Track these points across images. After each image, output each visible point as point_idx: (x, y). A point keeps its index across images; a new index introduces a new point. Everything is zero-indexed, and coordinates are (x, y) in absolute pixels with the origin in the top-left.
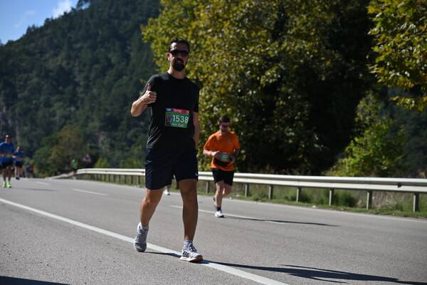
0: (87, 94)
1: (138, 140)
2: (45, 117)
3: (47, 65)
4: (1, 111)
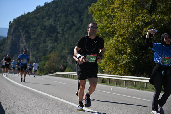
3: (45, 24)
4: (23, 44)
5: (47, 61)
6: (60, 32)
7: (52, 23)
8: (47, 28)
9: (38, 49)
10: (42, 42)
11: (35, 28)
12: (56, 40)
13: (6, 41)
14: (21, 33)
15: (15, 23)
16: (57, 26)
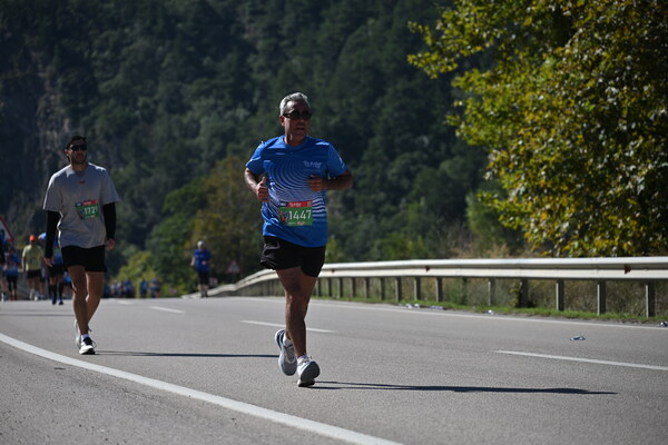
0: (275, 73)
1: (417, 186)
2: (171, 138)
3: (167, 4)
4: (59, 128)
5: (200, 211)
6: (260, 45)
8: (180, 25)
9: (141, 151)
10: (161, 109)
11: (113, 35)
12: (240, 95)
14: (40, 66)
16: (239, 9)
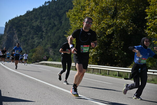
3: (33, 24)
4: (16, 39)
5: (34, 53)
6: (45, 31)
7: (38, 24)
8: (34, 28)
9: (27, 44)
10: (30, 38)
11: (25, 28)
12: (41, 37)
13: (3, 37)
14: (15, 31)
15: (10, 24)
16: (42, 26)
